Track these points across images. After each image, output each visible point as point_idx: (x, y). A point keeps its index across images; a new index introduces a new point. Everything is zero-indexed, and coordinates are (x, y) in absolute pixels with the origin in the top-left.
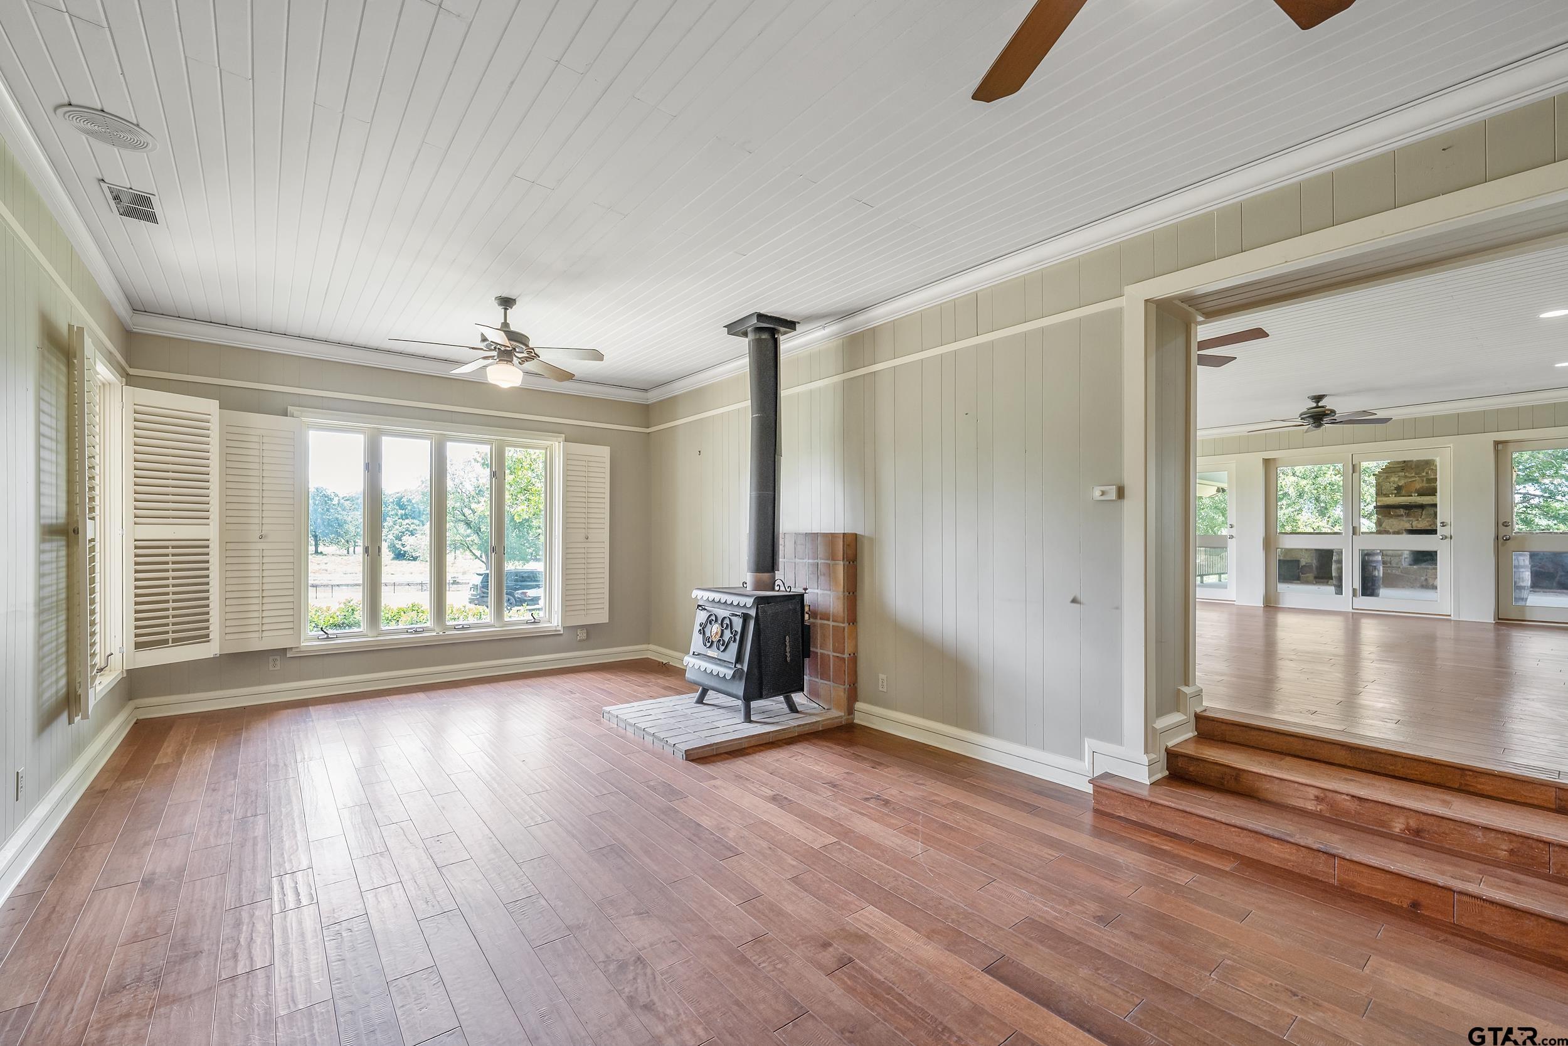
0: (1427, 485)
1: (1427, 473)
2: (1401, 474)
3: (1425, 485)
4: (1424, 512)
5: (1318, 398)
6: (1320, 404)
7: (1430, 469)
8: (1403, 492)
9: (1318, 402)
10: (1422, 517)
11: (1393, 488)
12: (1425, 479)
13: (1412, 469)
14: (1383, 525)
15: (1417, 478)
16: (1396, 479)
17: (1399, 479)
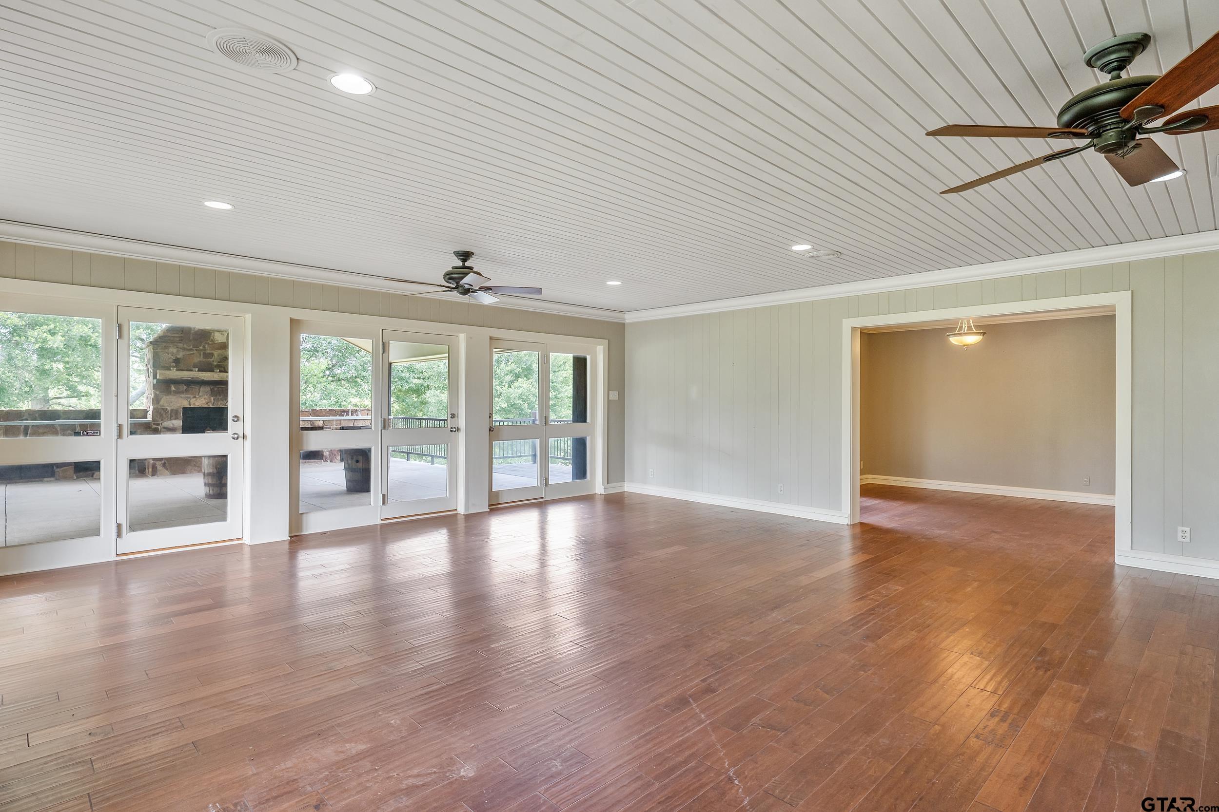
0: (204, 360)
1: (204, 347)
2: (180, 345)
3: (201, 359)
4: (201, 389)
5: (465, 256)
6: (467, 264)
7: (206, 343)
8: (182, 366)
9: (464, 261)
10: (200, 394)
11: (171, 360)
12: (202, 353)
13: (190, 341)
14: (161, 403)
15: (195, 352)
16: (175, 351)
17: (178, 351)
